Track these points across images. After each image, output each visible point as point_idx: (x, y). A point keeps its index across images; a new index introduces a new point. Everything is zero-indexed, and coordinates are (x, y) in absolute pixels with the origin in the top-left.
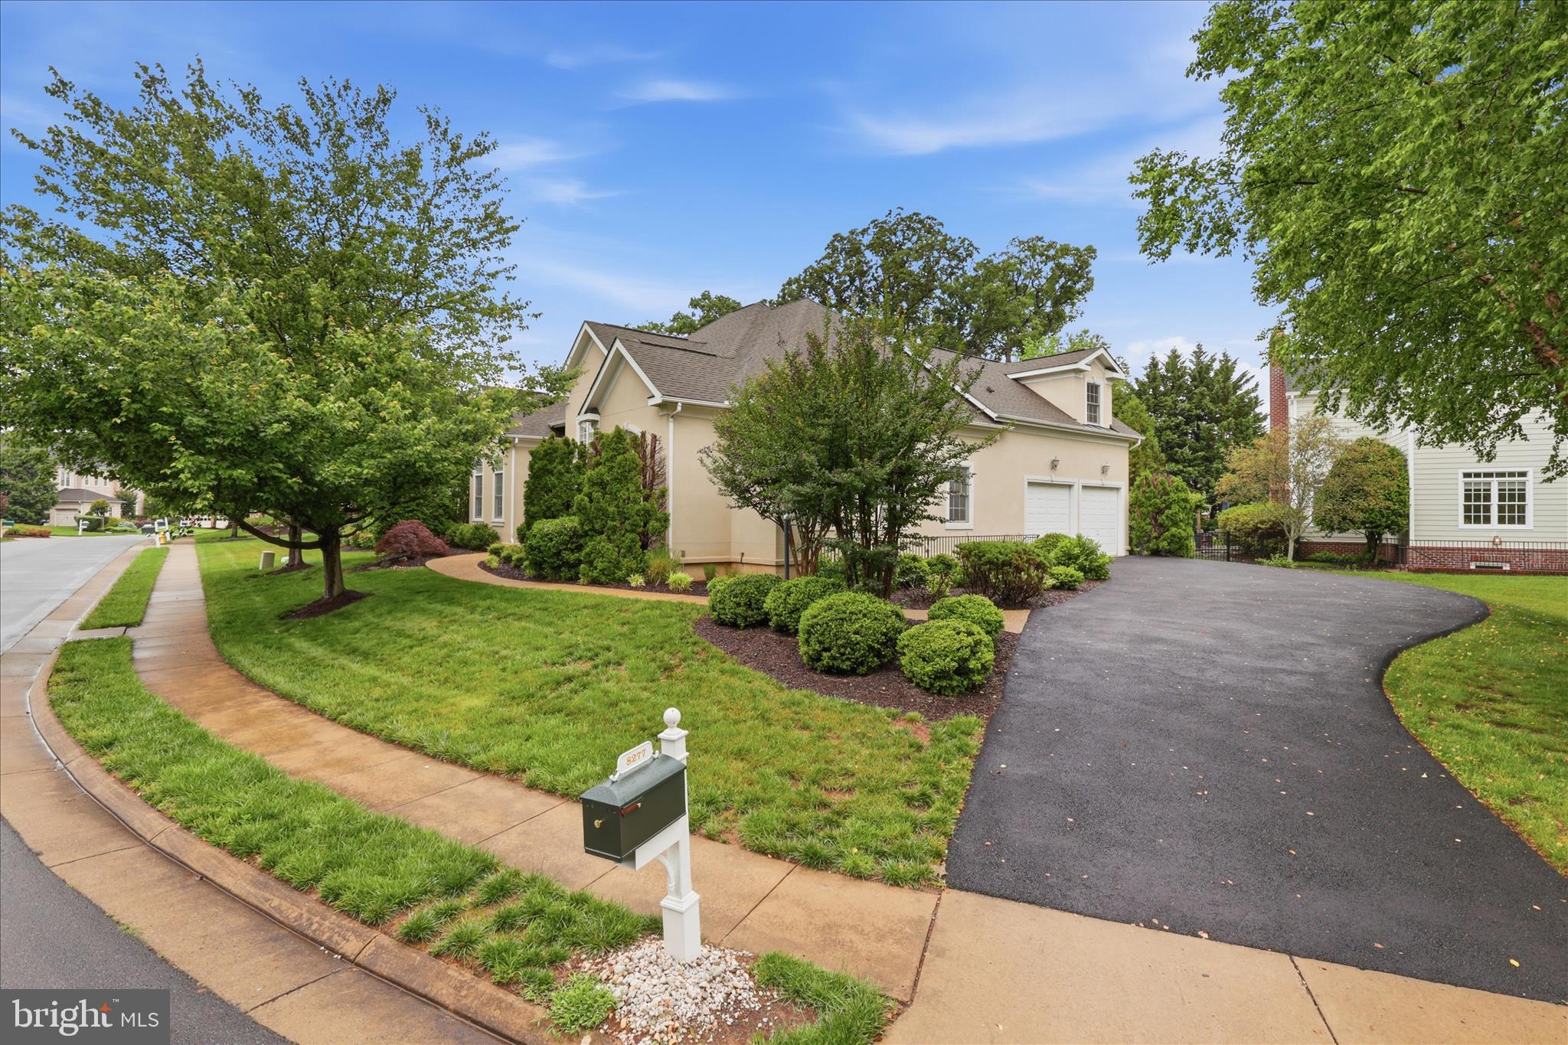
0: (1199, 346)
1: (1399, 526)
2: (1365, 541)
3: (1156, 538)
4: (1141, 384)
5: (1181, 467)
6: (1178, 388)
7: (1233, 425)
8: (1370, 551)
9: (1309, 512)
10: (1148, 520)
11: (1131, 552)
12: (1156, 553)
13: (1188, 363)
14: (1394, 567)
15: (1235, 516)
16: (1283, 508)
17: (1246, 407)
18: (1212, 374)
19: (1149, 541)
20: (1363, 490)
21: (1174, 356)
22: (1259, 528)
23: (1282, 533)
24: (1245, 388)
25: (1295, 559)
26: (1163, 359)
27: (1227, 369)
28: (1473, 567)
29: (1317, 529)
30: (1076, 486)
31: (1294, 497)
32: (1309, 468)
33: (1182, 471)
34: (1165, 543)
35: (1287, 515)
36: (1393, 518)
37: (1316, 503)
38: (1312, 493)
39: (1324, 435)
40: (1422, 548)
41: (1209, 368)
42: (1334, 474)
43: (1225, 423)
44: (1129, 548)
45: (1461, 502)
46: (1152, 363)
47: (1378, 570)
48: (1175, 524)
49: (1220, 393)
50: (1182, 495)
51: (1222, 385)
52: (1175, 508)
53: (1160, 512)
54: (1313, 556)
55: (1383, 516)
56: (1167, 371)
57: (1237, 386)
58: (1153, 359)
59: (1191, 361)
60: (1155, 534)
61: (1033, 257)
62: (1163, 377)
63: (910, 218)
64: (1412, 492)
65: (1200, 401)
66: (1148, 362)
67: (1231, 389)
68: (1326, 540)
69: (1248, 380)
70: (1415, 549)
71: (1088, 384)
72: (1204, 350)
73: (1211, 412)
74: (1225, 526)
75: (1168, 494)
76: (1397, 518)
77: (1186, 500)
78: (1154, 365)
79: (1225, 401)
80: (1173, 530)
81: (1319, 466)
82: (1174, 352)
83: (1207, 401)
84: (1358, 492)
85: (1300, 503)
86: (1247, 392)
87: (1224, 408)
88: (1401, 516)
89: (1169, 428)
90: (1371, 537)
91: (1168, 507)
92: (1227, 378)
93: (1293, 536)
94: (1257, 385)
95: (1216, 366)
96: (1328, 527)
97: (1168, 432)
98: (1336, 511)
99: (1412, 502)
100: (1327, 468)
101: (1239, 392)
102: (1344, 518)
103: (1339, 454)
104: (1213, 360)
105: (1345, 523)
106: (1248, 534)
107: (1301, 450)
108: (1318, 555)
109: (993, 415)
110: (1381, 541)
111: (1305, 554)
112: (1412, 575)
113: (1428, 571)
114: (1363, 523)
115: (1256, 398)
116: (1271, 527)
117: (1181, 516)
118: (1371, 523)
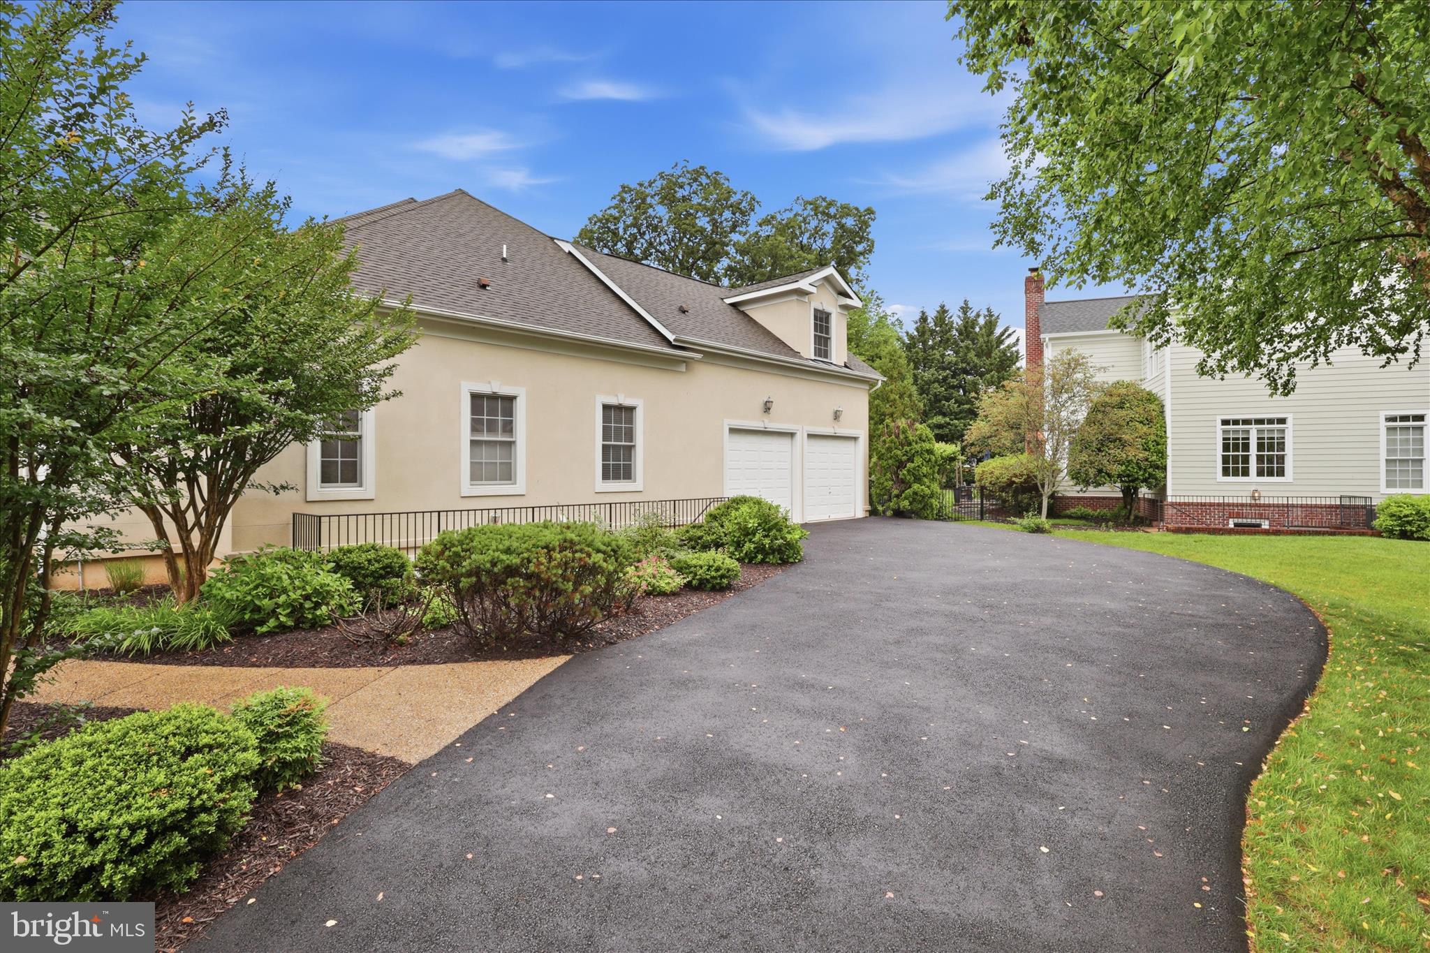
0: (966, 302)
1: (1156, 479)
2: (1121, 495)
3: (898, 496)
4: (911, 337)
5: (948, 419)
6: (945, 342)
7: (995, 379)
8: (1125, 507)
9: (1063, 464)
10: (888, 475)
11: (873, 512)
12: (899, 514)
13: (956, 319)
14: (1150, 525)
15: (993, 469)
16: (1037, 460)
17: (1007, 361)
18: (977, 329)
19: (890, 500)
20: (1120, 440)
21: (943, 311)
22: (1014, 482)
23: (1035, 488)
24: (1007, 342)
25: (1049, 516)
26: (932, 314)
27: (991, 325)
28: (1231, 526)
29: (1072, 483)
30: (798, 436)
31: (1048, 447)
32: (1064, 414)
33: (949, 424)
34: (906, 503)
35: (1041, 468)
36: (1151, 470)
37: (1070, 454)
38: (1067, 443)
39: (1079, 376)
40: (1180, 504)
41: (974, 323)
42: (1090, 421)
43: (988, 376)
44: (869, 508)
45: (1220, 452)
46: (922, 318)
47: (1134, 530)
48: (918, 479)
49: (984, 347)
50: (927, 446)
51: (986, 339)
52: (918, 461)
53: (901, 465)
54: (1068, 512)
55: (1140, 468)
56: (936, 325)
57: (1000, 341)
58: (923, 313)
59: (959, 317)
60: (895, 492)
61: (816, 215)
62: (932, 332)
63: (696, 171)
64: (1169, 441)
65: (966, 355)
66: (917, 317)
67: (994, 343)
68: (1081, 495)
69: (1010, 335)
70: (1172, 504)
71: (816, 310)
72: (970, 306)
73: (975, 366)
74: (980, 480)
75: (910, 444)
76: (1154, 472)
77: (930, 452)
78: (924, 319)
79: (989, 355)
80: (916, 486)
81: (1073, 412)
82: (942, 307)
83: (972, 355)
84: (1115, 441)
85: (1054, 455)
86: (1009, 347)
87: (988, 362)
88: (1157, 467)
89: (937, 381)
90: (1126, 491)
91: (911, 460)
92: (991, 333)
93: (1047, 491)
94: (1018, 340)
95: (981, 321)
96: (1083, 481)
97: (936, 385)
98: (1092, 463)
99: (1169, 452)
100: (1081, 416)
101: (1002, 347)
102: (1100, 471)
103: (1095, 397)
104: (978, 315)
105: (1102, 476)
106: (1003, 489)
107: (1057, 392)
108: (1073, 510)
109: (671, 337)
110: (1137, 495)
111: (1059, 509)
112: (1171, 537)
113: (1188, 531)
114: (1120, 476)
115: (1017, 352)
116: (1026, 481)
117: (925, 470)
118: (1128, 476)
